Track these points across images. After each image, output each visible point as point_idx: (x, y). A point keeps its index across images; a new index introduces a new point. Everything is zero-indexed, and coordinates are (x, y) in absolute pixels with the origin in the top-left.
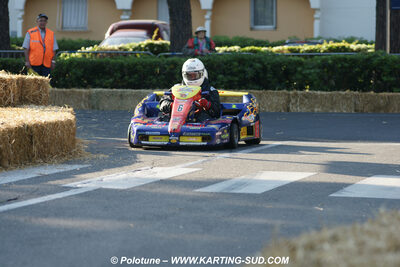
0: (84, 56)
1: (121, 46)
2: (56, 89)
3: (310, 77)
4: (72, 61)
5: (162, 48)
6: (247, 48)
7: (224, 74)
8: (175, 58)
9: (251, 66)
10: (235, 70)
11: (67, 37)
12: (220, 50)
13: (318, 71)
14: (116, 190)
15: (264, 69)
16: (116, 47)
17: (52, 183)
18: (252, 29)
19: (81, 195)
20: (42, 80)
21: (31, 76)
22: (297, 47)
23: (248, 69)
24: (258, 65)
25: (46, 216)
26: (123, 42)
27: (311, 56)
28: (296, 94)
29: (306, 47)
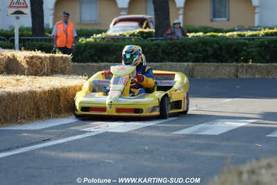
0: (96, 40)
1: (121, 33)
2: (76, 63)
3: (252, 54)
4: (87, 44)
5: (149, 34)
6: (208, 34)
7: (192, 52)
8: (158, 41)
9: (211, 46)
10: (200, 49)
11: (84, 28)
12: (190, 35)
13: (258, 49)
14: (118, 133)
15: (220, 48)
16: (118, 34)
17: (74, 128)
18: (212, 21)
19: (93, 137)
20: (66, 58)
21: (59, 55)
22: (243, 33)
23: (208, 49)
24: (216, 46)
25: (70, 151)
26: (122, 30)
27: (253, 39)
28: (243, 66)
29: (250, 33)
